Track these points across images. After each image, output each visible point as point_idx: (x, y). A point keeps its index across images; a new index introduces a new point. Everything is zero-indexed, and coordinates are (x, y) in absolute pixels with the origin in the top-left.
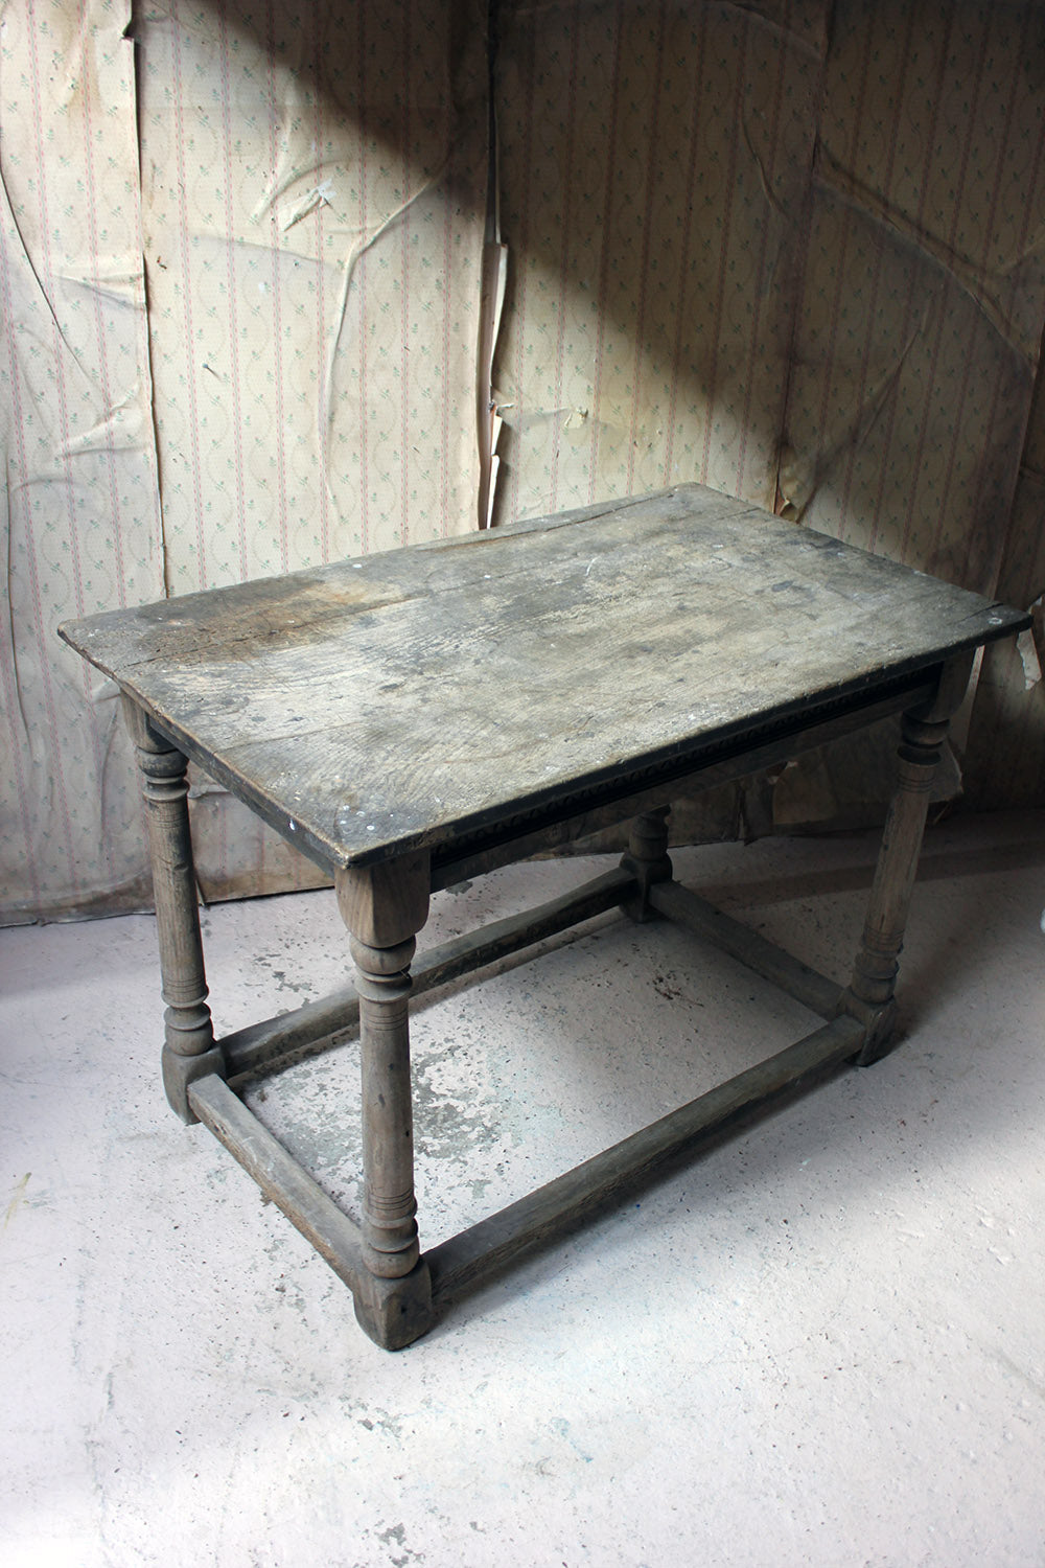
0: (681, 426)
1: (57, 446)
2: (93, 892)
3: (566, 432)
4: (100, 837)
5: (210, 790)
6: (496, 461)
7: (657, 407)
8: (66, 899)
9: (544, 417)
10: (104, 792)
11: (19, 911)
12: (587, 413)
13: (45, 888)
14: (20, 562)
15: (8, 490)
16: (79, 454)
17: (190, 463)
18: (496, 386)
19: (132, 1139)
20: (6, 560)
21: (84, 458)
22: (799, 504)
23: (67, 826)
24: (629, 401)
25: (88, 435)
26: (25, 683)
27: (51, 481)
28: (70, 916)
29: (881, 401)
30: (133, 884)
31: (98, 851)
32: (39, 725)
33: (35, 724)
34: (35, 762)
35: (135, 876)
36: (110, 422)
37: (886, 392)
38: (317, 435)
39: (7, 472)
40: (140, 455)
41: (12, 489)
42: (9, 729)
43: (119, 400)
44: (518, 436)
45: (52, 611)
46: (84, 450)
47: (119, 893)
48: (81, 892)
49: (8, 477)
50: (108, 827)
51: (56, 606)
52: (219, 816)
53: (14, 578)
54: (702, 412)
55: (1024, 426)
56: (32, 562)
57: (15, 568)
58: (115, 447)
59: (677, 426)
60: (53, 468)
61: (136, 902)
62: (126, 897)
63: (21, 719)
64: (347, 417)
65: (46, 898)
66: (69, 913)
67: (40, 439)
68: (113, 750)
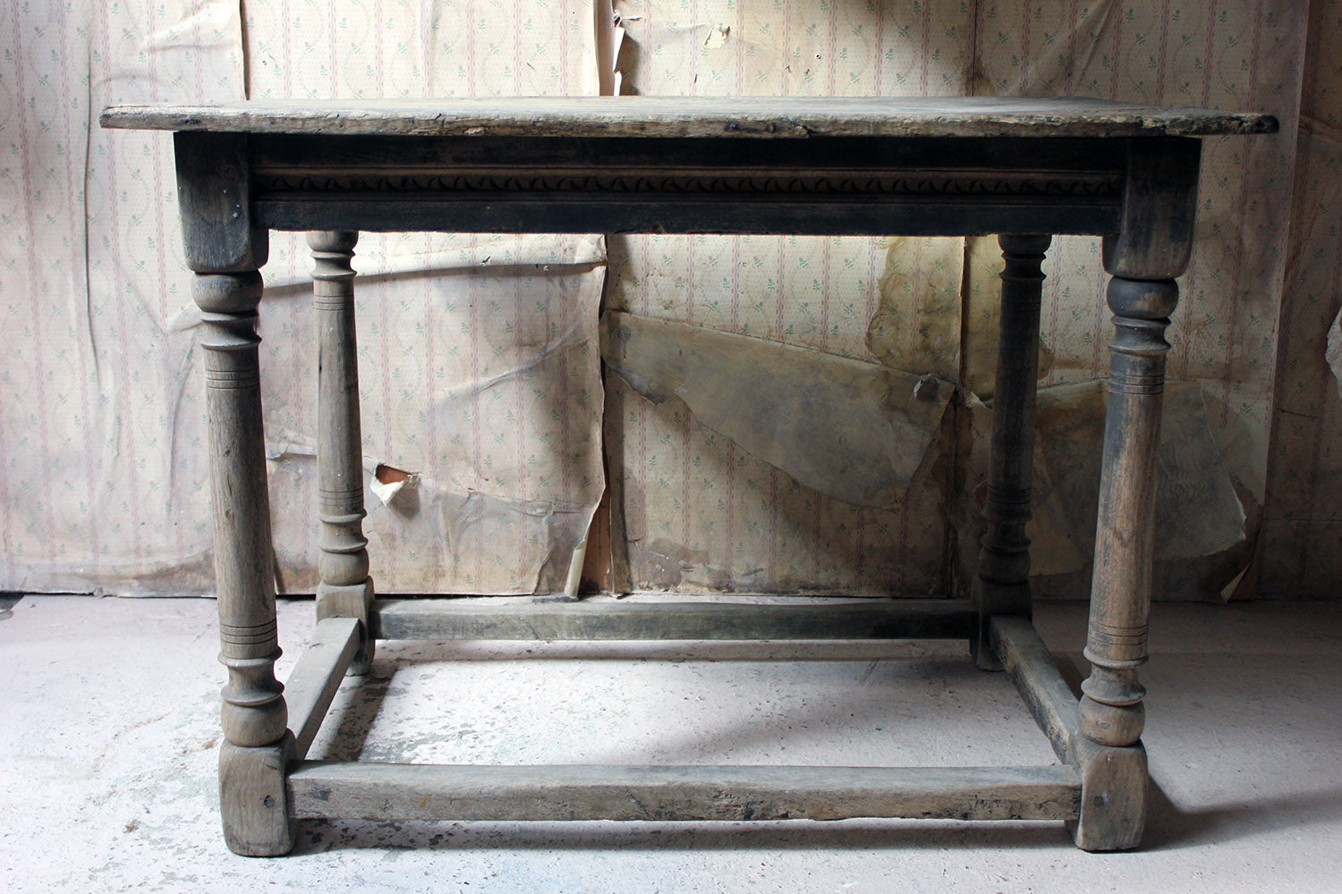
0: (845, 50)
1: (142, 40)
2: (157, 563)
3: (705, 53)
4: (168, 494)
5: (289, 451)
6: (618, 77)
7: (814, 26)
8: (125, 567)
9: (678, 34)
10: (174, 442)
11: (75, 574)
12: (729, 29)
13: (106, 551)
14: (98, 162)
15: (90, 82)
16: (165, 49)
17: (281, 66)
19: (32, 758)
20: (84, 160)
21: (171, 54)
23: (134, 479)
24: (779, 18)
25: (175, 29)
26: (97, 301)
27: (134, 77)
28: (131, 588)
29: (1100, 26)
30: (202, 558)
31: (164, 512)
32: (110, 353)
33: (106, 352)
34: (103, 396)
35: (205, 549)
36: (196, 16)
37: (1107, 13)
38: (418, 43)
39: (90, 64)
40: (227, 55)
41: (94, 83)
42: (77, 355)
44: (647, 54)
45: (130, 223)
46: (169, 44)
47: (186, 568)
48: (144, 560)
49: (90, 70)
50: (178, 484)
51: (134, 217)
52: (303, 487)
53: (90, 181)
54: (870, 32)
55: (1302, 58)
56: (112, 165)
57: (93, 170)
58: (200, 44)
59: (840, 50)
60: (139, 63)
61: (205, 582)
62: (194, 575)
63: (90, 344)
64: (452, 24)
65: (107, 563)
66: (130, 585)
67: (125, 30)
68: (187, 392)
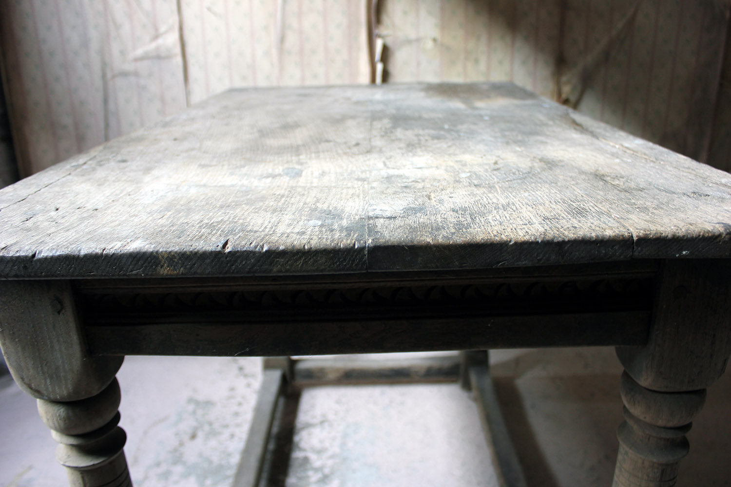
1: (130, 55)
3: (424, 51)
6: (379, 67)
7: (479, 36)
9: (409, 42)
12: (436, 39)
14: (112, 120)
16: (142, 59)
17: (202, 66)
18: (379, 21)
21: (144, 62)
22: (573, 99)
24: (461, 32)
25: (146, 48)
27: (126, 75)
29: (624, 34)
36: (158, 41)
37: (627, 28)
38: (274, 51)
39: (103, 69)
40: (173, 61)
41: (106, 79)
43: (162, 29)
44: (394, 53)
46: (144, 57)
49: (104, 73)
54: (508, 39)
57: (109, 124)
58: (160, 56)
59: (493, 48)
60: (129, 67)
64: (292, 40)
67: (120, 51)
